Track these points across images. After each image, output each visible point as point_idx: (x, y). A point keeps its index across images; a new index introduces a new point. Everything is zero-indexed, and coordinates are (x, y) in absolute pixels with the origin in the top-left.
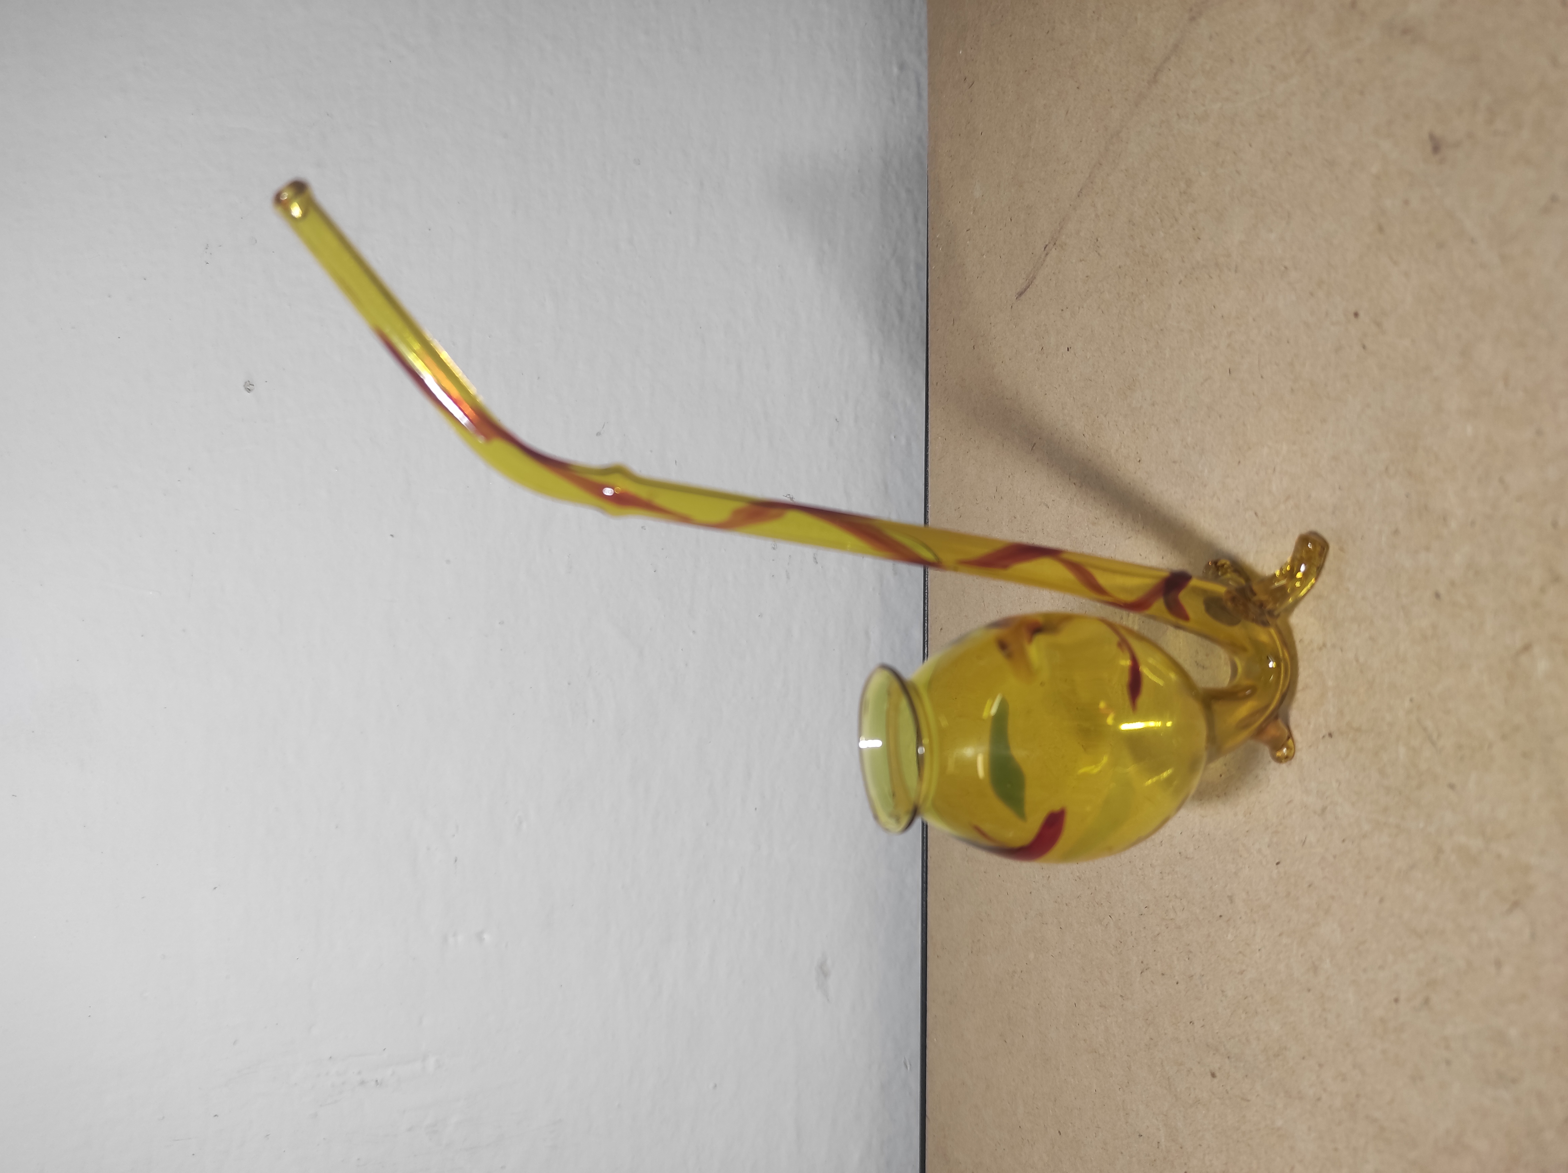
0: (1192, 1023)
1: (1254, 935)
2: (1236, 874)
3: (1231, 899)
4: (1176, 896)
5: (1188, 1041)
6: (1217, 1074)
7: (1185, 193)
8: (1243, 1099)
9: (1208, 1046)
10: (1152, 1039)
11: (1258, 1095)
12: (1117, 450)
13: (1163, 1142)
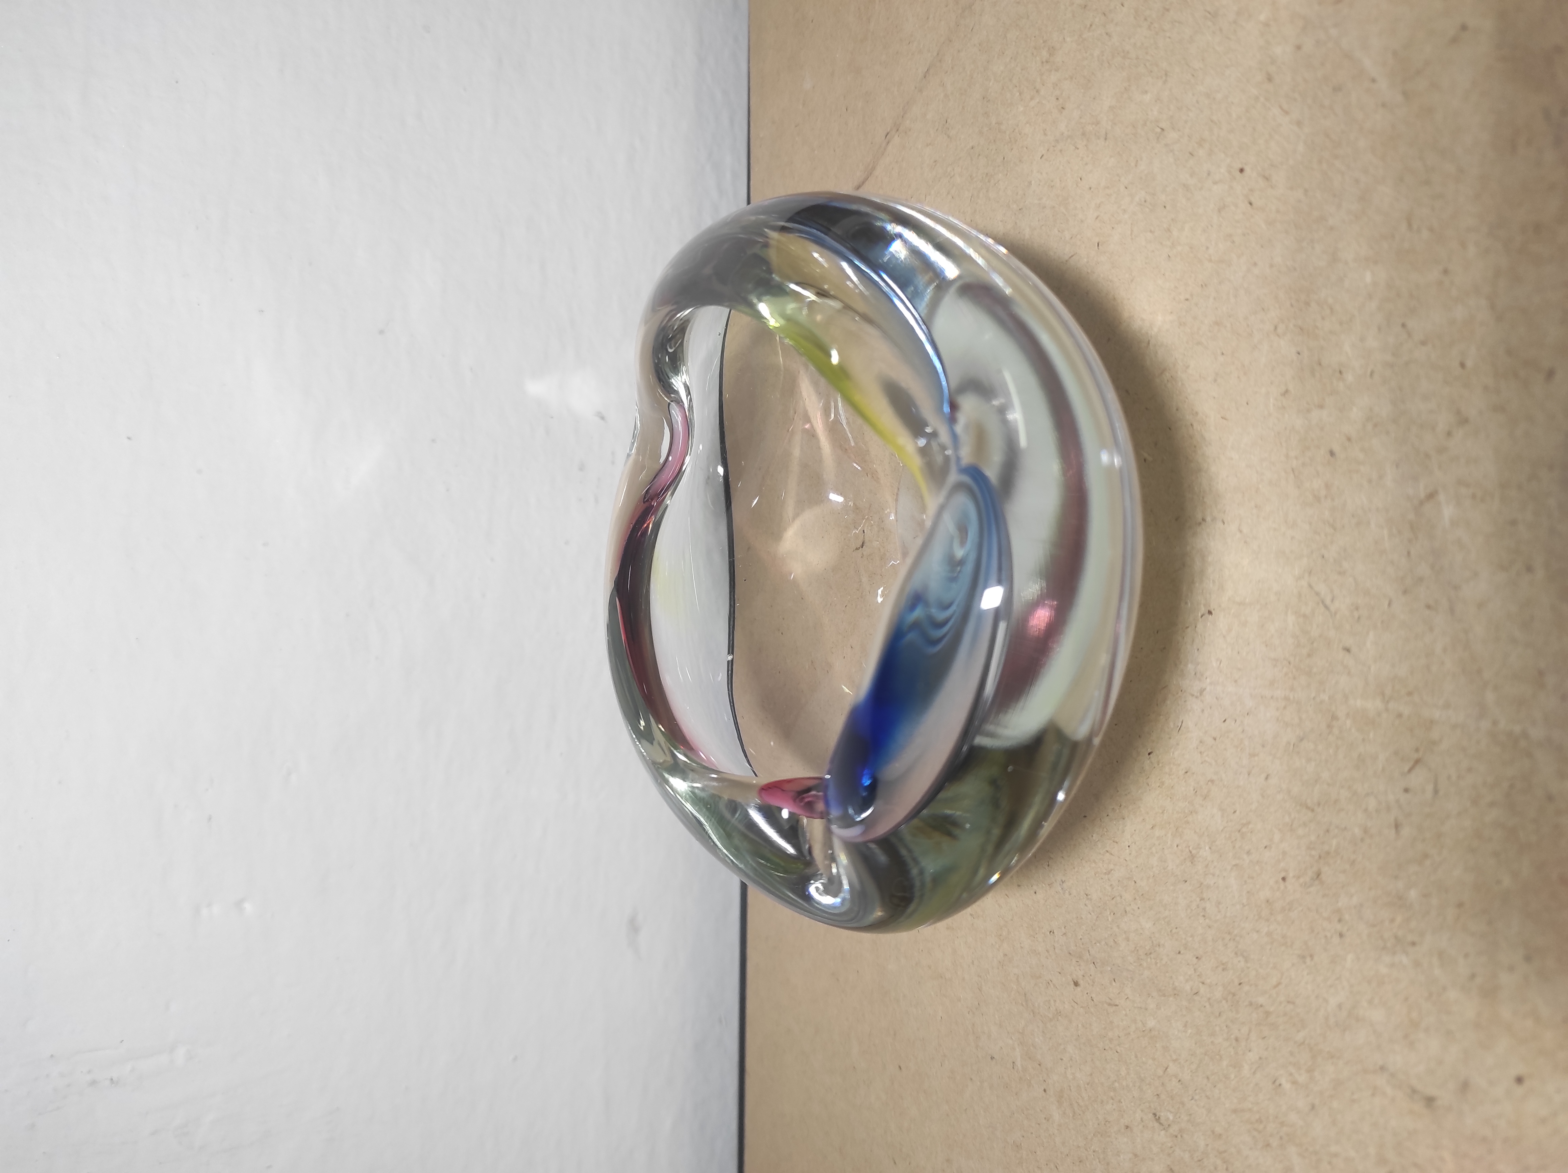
1: (1123, 832)
3: (1097, 797)
5: (1048, 951)
6: (1081, 982)
7: (1047, 62)
8: (1110, 1005)
9: (1070, 953)
10: (1006, 955)
11: (1127, 998)
13: (1019, 1063)
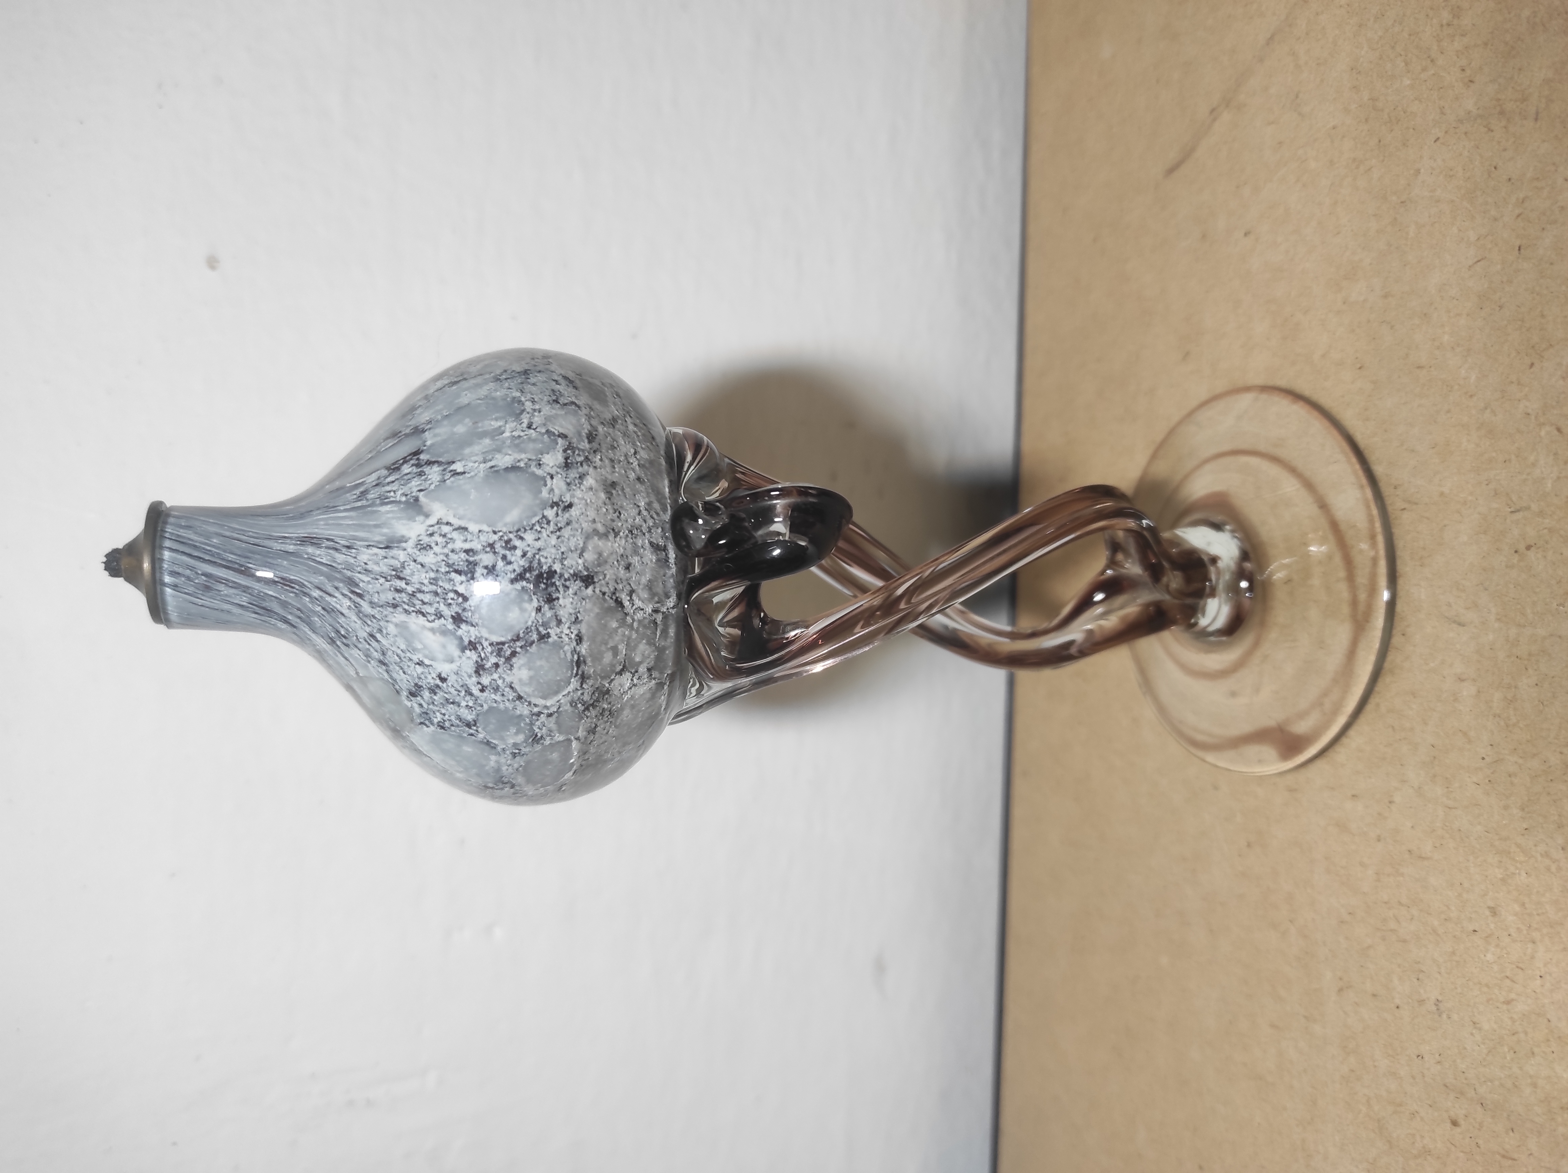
0: (1420, 1058)
1: (1533, 958)
2: (1503, 880)
3: (1494, 912)
4: (1400, 903)
5: (1413, 1078)
6: (1462, 1122)
7: (1448, 25)
8: (1504, 1156)
9: (1446, 1086)
10: (1353, 1071)
11: (1531, 1154)
12: (1323, 356)
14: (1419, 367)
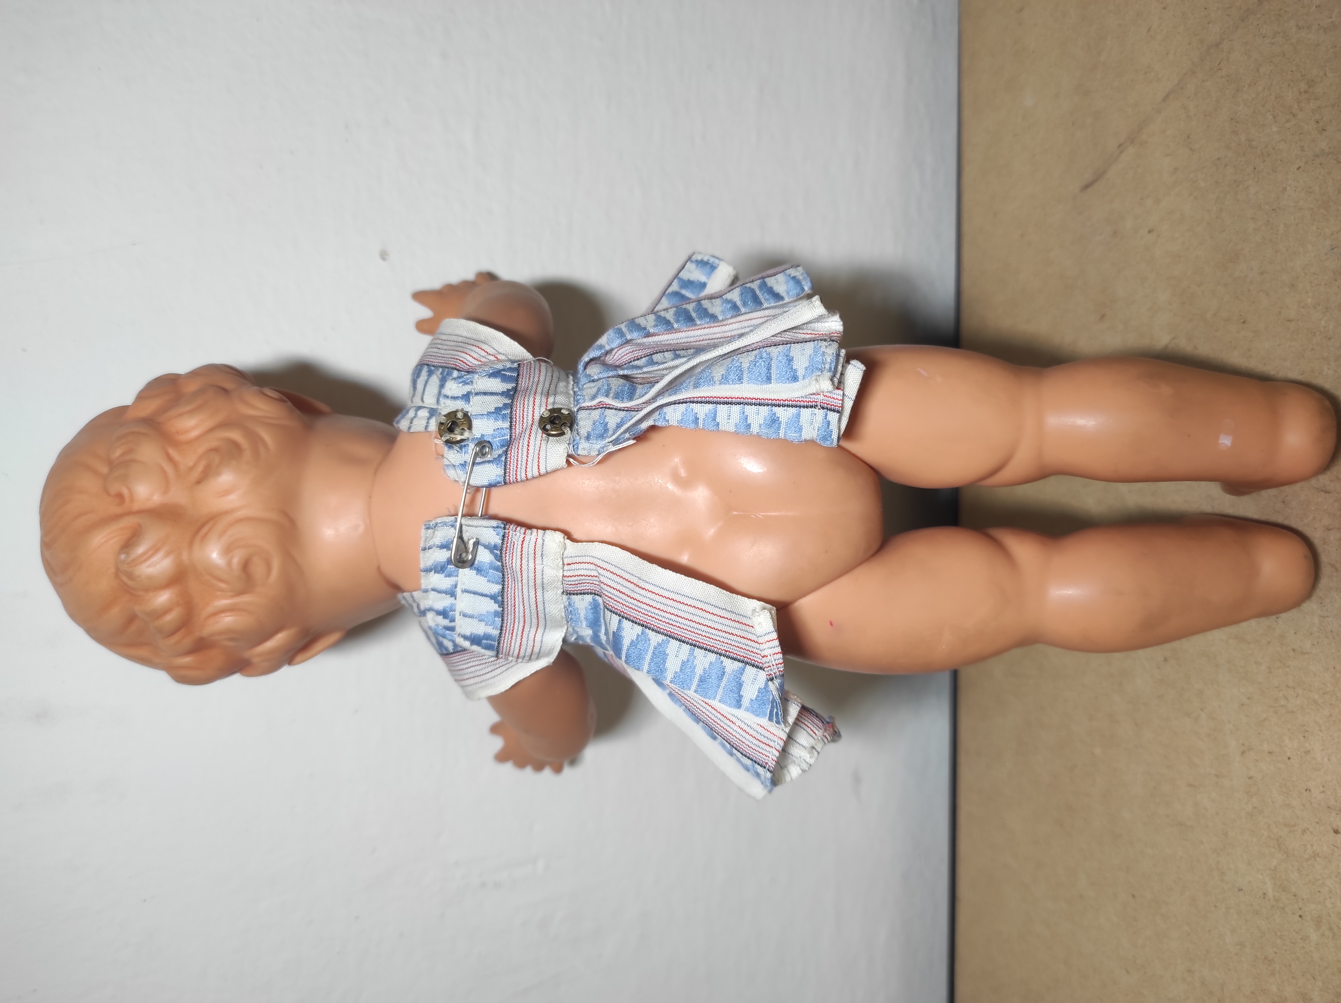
0: (1308, 791)
5: (1303, 805)
9: (1329, 807)
10: (1255, 808)
13: (1270, 893)
14: (1289, 321)
